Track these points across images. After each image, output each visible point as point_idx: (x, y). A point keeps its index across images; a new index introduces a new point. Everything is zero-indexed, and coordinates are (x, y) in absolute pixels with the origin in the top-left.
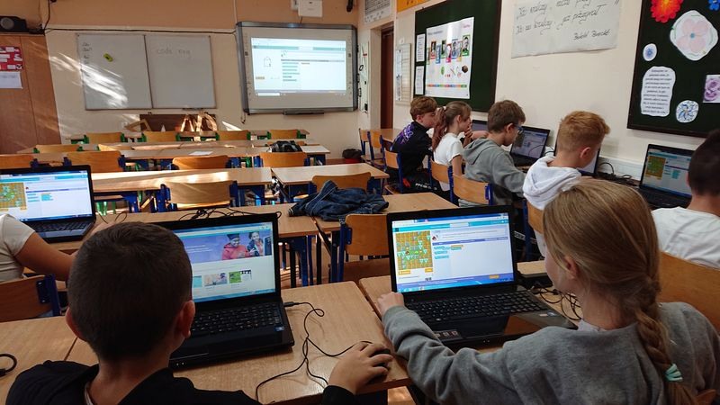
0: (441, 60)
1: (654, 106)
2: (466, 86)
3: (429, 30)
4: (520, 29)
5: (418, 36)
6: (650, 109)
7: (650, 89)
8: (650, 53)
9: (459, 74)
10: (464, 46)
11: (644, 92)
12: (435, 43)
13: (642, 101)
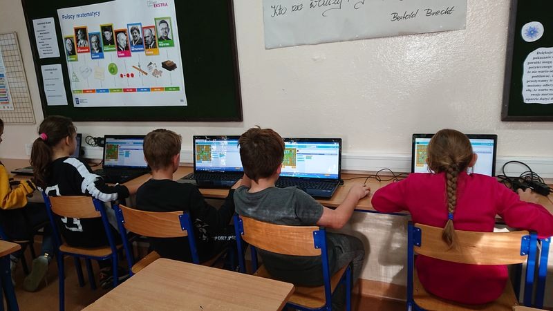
0: (104, 53)
1: (545, 92)
2: (177, 89)
3: (61, 12)
4: (278, 11)
5: (35, 22)
6: (539, 97)
7: (535, 74)
8: (532, 32)
9: (156, 73)
10: (161, 33)
11: (526, 78)
12: (84, 30)
13: (525, 87)
